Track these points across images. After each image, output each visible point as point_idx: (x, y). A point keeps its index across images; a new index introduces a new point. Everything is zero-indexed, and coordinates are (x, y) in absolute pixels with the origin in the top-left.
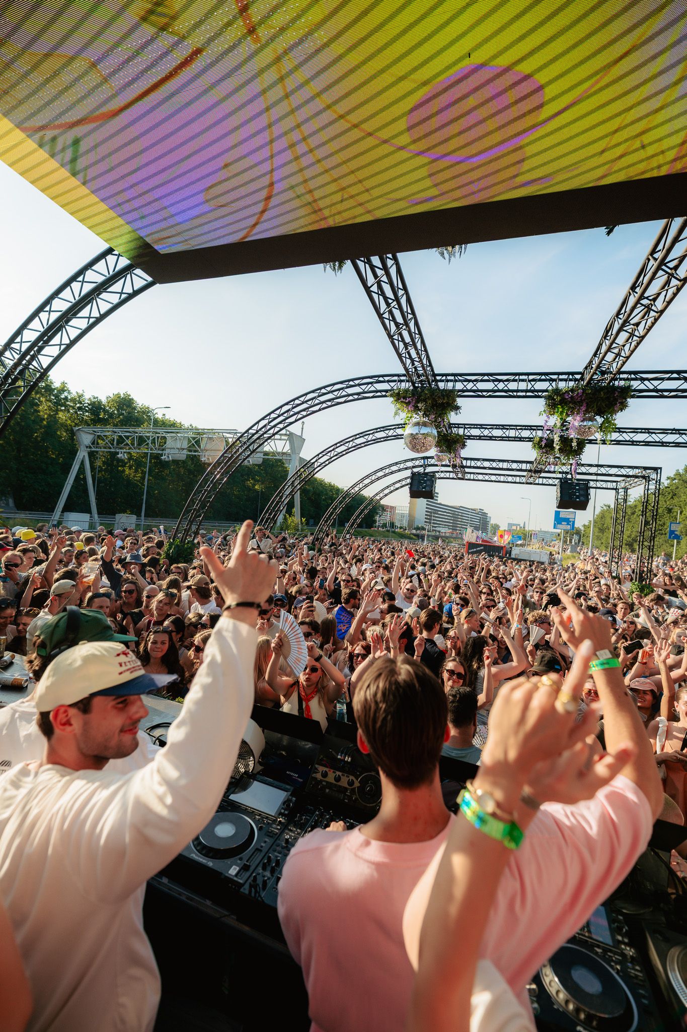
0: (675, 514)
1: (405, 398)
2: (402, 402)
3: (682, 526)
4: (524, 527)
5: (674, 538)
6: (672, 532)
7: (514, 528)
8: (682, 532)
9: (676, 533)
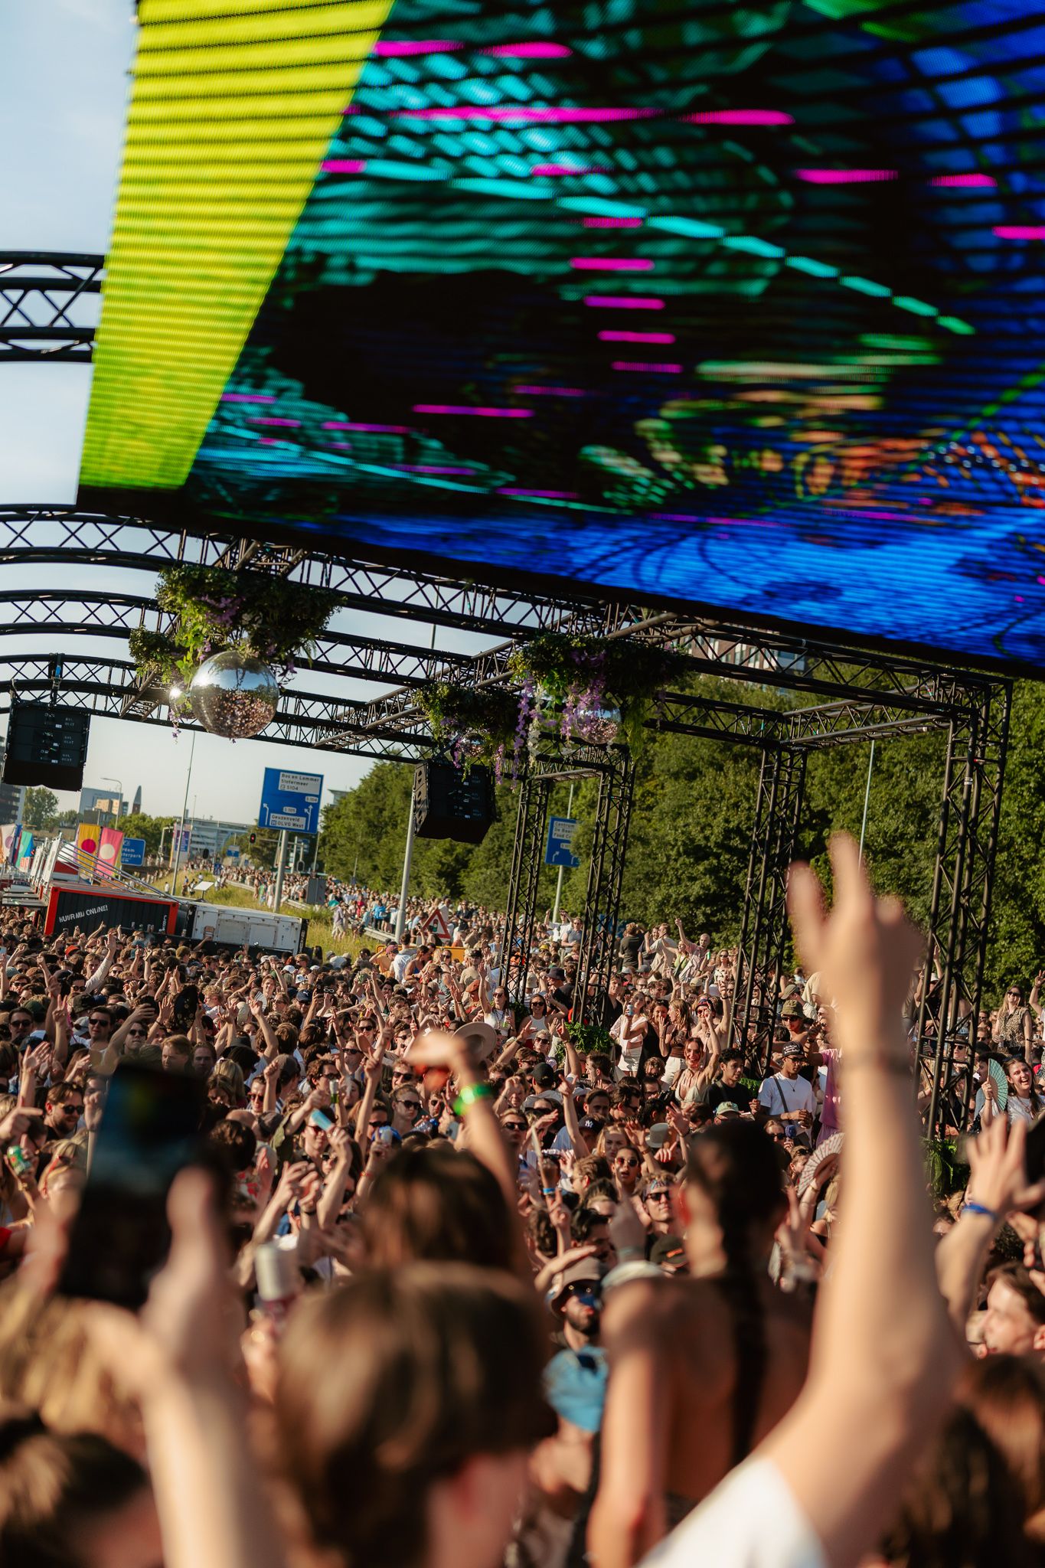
0: (563, 793)
1: (217, 596)
2: (206, 604)
3: (578, 828)
4: (137, 806)
5: (558, 861)
6: (555, 844)
7: (102, 805)
8: (578, 847)
9: (564, 846)
